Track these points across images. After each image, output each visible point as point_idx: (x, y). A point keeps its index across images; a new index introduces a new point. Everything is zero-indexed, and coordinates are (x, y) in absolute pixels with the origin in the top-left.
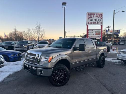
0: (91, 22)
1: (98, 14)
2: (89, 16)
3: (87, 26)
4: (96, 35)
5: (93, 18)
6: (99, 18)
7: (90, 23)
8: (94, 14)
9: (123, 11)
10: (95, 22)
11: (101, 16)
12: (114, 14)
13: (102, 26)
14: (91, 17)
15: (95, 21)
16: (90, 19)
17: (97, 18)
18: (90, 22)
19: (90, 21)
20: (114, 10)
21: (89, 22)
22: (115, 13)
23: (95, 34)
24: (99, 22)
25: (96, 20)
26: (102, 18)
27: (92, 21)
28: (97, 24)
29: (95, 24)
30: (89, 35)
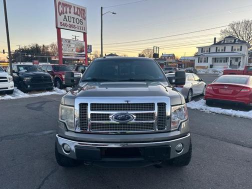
0: (65, 22)
1: (78, 8)
2: (61, 9)
3: (59, 30)
4: (76, 51)
6: (80, 18)
7: (64, 25)
8: (70, 7)
9: (113, 13)
10: (73, 24)
11: (84, 14)
12: (102, 15)
13: (85, 34)
14: (65, 11)
15: (74, 22)
16: (63, 16)
17: (76, 17)
18: (63, 22)
19: (64, 20)
20: (102, 8)
21: (61, 23)
22: (103, 13)
23: (74, 50)
24: (81, 26)
25: (75, 20)
26: (85, 19)
27: (67, 21)
28: (76, 29)
29: (73, 29)
30: (63, 52)
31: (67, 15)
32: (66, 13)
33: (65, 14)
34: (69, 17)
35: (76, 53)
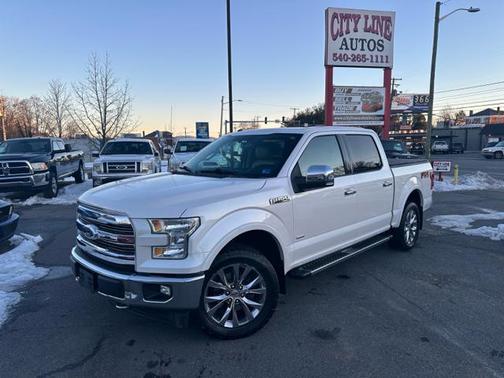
0: (343, 52)
1: (374, 18)
2: (337, 26)
3: (329, 69)
4: (363, 110)
5: (352, 35)
6: (377, 38)
7: (341, 58)
8: (357, 18)
9: (472, 11)
10: (362, 53)
11: (387, 28)
12: (437, 20)
13: (388, 71)
14: (344, 29)
15: (362, 49)
16: (340, 40)
17: (369, 36)
18: (339, 52)
19: (341, 48)
20: (438, 4)
21: (335, 55)
22: (440, 17)
23: (359, 107)
24: (379, 54)
25: (365, 44)
26: (389, 38)
27: (347, 49)
28: (368, 63)
29: (361, 64)
30: (334, 113)
31: (348, 37)
32: (348, 32)
33: (345, 36)
34: (352, 40)
35: (362, 113)
